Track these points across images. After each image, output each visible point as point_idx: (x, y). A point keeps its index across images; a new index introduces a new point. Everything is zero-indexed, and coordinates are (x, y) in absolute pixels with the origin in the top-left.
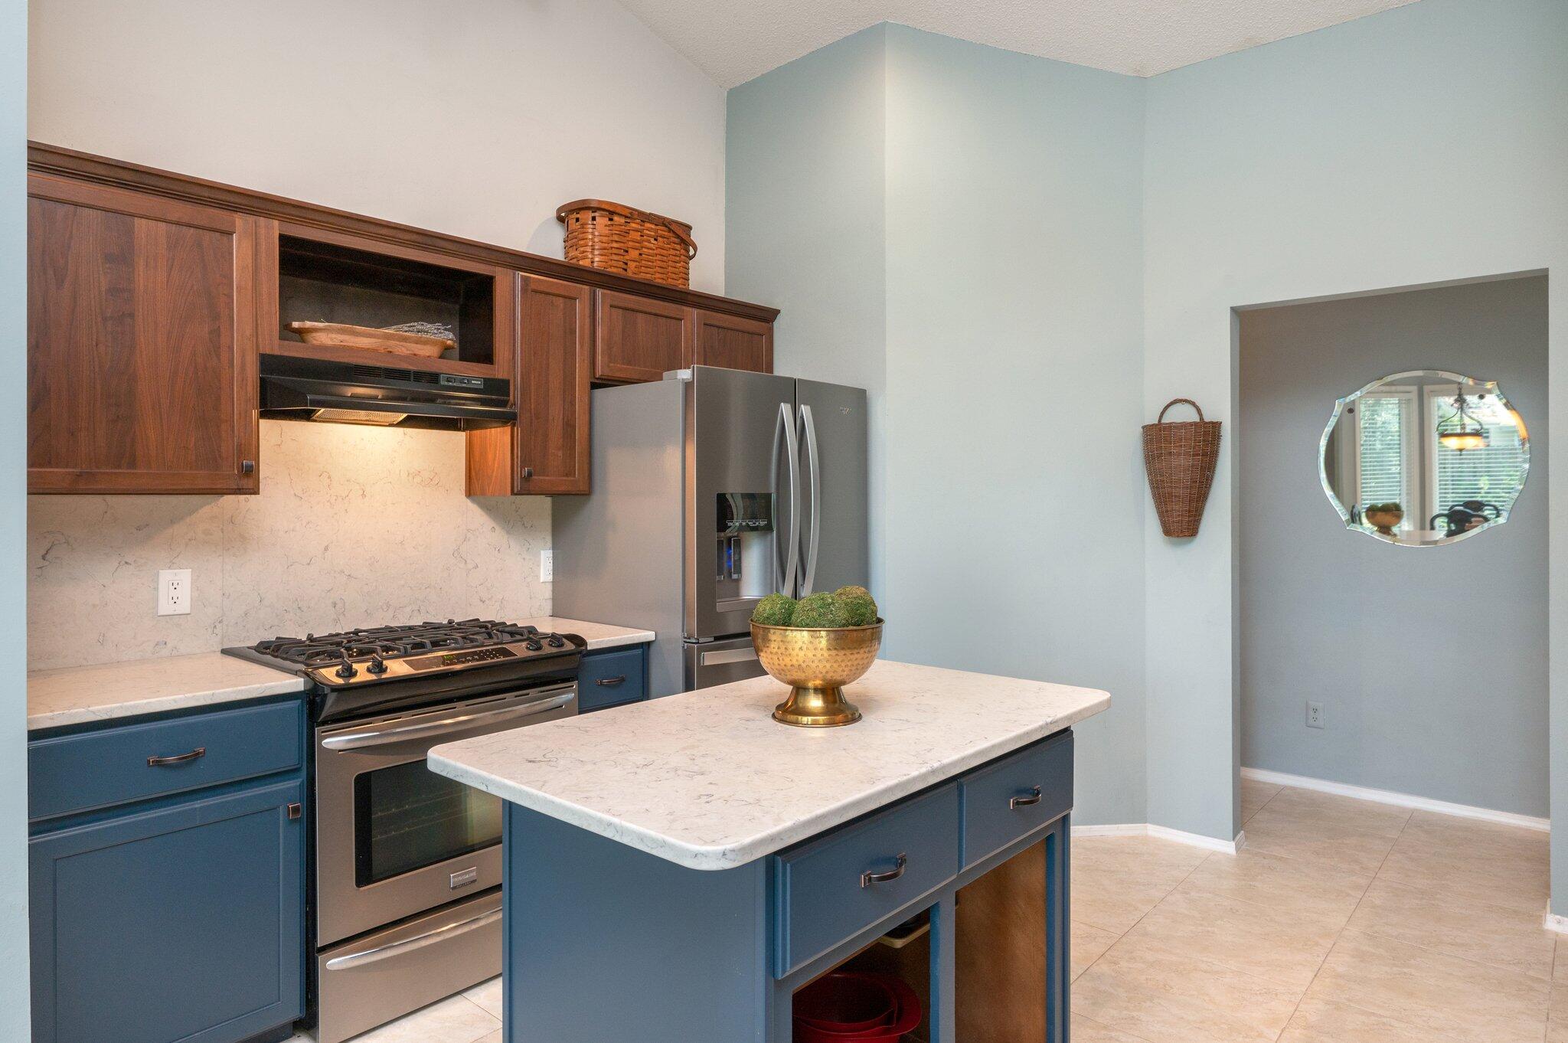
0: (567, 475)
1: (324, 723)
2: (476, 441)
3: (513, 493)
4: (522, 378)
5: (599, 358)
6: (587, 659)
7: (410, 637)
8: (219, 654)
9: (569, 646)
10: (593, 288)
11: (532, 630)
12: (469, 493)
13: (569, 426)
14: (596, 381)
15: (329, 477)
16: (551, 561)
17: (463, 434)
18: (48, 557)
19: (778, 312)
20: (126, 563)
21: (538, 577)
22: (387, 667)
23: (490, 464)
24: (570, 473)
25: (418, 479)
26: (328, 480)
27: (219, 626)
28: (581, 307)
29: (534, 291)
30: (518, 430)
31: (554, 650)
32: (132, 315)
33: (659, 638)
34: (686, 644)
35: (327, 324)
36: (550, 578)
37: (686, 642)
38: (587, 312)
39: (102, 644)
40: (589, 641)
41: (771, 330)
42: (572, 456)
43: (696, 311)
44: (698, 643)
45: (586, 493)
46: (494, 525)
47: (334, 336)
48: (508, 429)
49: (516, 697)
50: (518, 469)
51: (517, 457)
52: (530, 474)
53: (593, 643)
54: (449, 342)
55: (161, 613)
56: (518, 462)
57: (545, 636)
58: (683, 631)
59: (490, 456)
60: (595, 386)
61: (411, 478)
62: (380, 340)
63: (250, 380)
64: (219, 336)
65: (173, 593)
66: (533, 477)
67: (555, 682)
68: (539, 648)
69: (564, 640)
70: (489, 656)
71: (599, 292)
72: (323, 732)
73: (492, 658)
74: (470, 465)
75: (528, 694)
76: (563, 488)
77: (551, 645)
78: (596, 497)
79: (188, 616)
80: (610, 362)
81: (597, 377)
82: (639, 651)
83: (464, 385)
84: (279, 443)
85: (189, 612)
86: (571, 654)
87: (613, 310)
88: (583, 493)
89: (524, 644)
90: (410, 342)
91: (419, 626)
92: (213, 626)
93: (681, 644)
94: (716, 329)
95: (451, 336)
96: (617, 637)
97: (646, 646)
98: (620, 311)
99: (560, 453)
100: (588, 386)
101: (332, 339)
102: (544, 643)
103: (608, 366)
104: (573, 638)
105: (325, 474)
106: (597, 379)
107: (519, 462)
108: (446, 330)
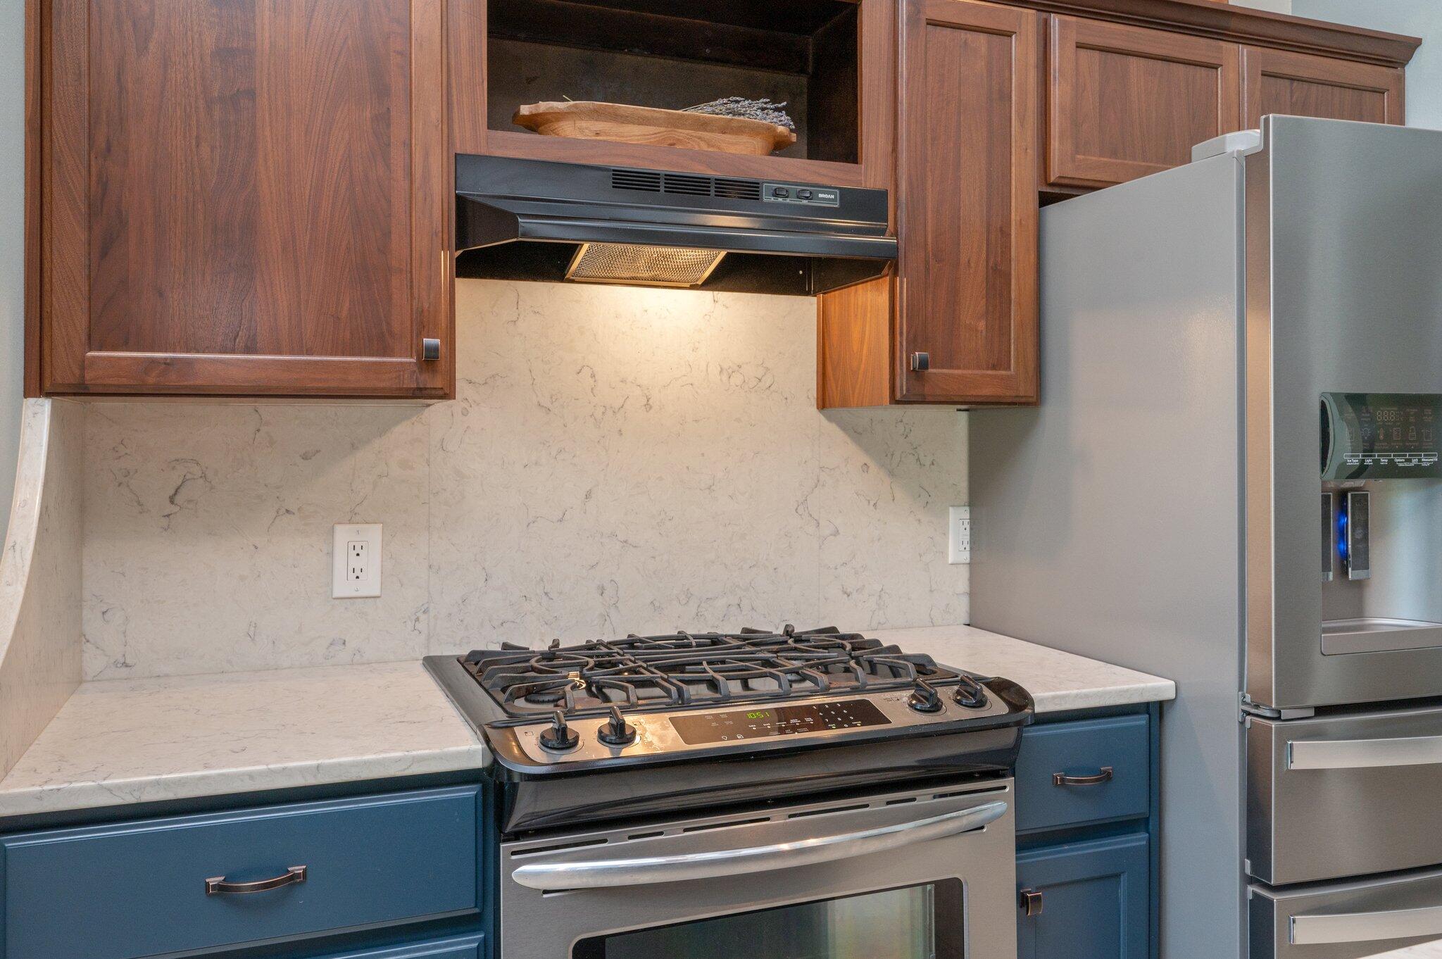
0: (994, 367)
1: (517, 835)
2: (834, 310)
3: (894, 401)
4: (910, 183)
5: (1055, 144)
6: (1032, 733)
7: (701, 664)
8: (419, 667)
9: (997, 707)
10: (1044, 15)
11: (924, 666)
12: (823, 403)
13: (998, 277)
14: (1049, 190)
15: (593, 376)
16: (968, 527)
17: (813, 300)
18: (178, 499)
19: (1416, 43)
20: (287, 511)
21: (944, 553)
22: (634, 733)
23: (855, 348)
24: (1000, 363)
25: (736, 379)
26: (591, 381)
27: (423, 617)
28: (1022, 50)
29: (932, 23)
30: (902, 283)
31: (966, 714)
32: (251, 94)
33: (1183, 694)
34: (1248, 718)
35: (572, 103)
36: (965, 556)
37: (1249, 714)
38: (1032, 58)
39: (253, 640)
40: (1036, 693)
41: (1401, 80)
42: (1004, 332)
43: (1245, 50)
44: (1279, 718)
45: (1031, 400)
46: (866, 459)
47: (584, 124)
48: (885, 283)
49: (888, 803)
50: (902, 355)
51: (901, 333)
52: (924, 364)
53: (1046, 698)
54: (781, 129)
55: (336, 594)
56: (902, 341)
57: (950, 678)
58: (1241, 689)
59: (856, 335)
60: (1046, 200)
61: (725, 378)
62: (662, 129)
63: (437, 199)
64: (388, 125)
65: (355, 563)
66: (931, 370)
67: (968, 777)
68: (936, 707)
69: (987, 692)
70: (833, 720)
71: (1055, 20)
72: (514, 853)
73: (840, 726)
74: (824, 354)
75: (914, 800)
76: (987, 391)
77: (959, 702)
78: (1050, 411)
79: (378, 600)
80: (1077, 153)
81: (1052, 179)
82: (1142, 720)
83: (805, 202)
84: (515, 319)
85: (377, 593)
86: (999, 725)
87: (1082, 52)
88: (1023, 400)
89: (905, 695)
90: (712, 131)
91: (733, 637)
92: (414, 618)
93: (1237, 716)
94: (1287, 82)
95: (785, 118)
96: (1095, 690)
97: (1155, 711)
98: (1096, 53)
99: (982, 325)
100: (1033, 199)
101: (581, 130)
102: (946, 694)
103: (1073, 160)
104: (1002, 687)
105: (585, 370)
106: (1053, 185)
107: (904, 343)
108: (776, 110)
